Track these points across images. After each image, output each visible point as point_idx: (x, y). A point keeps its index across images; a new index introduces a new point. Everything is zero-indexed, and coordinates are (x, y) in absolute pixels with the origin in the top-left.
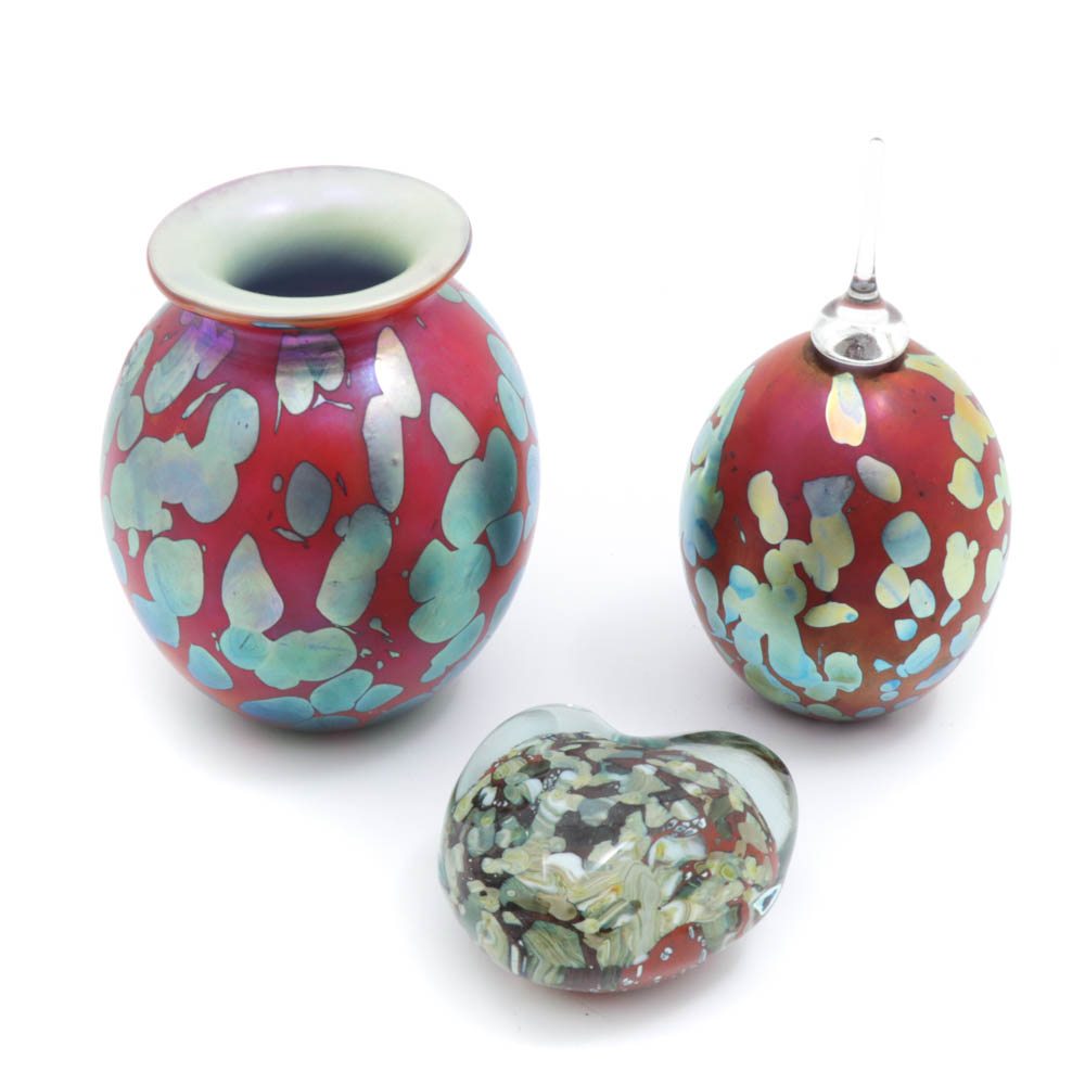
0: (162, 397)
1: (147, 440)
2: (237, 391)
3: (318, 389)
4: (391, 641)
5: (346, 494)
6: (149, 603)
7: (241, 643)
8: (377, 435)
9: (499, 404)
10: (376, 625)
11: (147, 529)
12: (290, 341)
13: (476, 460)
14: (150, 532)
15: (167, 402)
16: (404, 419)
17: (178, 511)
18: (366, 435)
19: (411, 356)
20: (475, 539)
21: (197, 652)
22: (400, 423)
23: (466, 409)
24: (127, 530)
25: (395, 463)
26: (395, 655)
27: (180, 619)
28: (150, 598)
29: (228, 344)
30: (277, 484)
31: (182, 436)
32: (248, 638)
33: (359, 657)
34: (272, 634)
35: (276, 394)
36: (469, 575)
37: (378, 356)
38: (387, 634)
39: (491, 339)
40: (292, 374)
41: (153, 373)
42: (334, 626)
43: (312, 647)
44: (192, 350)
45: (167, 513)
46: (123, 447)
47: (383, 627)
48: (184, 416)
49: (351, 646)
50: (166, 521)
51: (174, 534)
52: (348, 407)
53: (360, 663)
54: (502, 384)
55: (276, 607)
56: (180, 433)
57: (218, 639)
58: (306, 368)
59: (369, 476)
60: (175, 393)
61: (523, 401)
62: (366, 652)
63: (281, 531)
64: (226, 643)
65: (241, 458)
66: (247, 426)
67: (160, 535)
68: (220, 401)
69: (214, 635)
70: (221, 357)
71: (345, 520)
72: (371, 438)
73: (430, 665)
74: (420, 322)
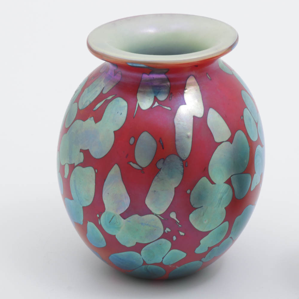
0: (86, 102)
1: (77, 121)
2: (120, 99)
3: (156, 99)
4: (180, 226)
5: (163, 149)
6: (71, 201)
7: (110, 219)
8: (181, 123)
9: (243, 120)
10: (173, 215)
11: (72, 163)
12: (145, 77)
13: (228, 143)
14: (74, 164)
15: (88, 104)
16: (195, 117)
17: (86, 153)
18: (176, 122)
19: (202, 91)
20: (225, 181)
21: (91, 225)
22: (192, 118)
23: (225, 118)
24: (64, 165)
25: (188, 137)
26: (182, 234)
27: (83, 207)
28: (71, 198)
29: (118, 78)
30: (132, 141)
31: (92, 118)
32: (113, 217)
33: (164, 232)
34: (124, 215)
35: (137, 100)
36: (221, 199)
37: (186, 88)
38: (179, 222)
39: (243, 92)
40: (144, 93)
41: (84, 92)
42: (153, 214)
43: (142, 224)
44: (102, 82)
45: (82, 154)
46: (67, 127)
47: (177, 218)
48: (94, 109)
49: (160, 225)
50: (80, 158)
51: (83, 165)
52: (169, 108)
53: (165, 236)
54: (246, 112)
55: (127, 202)
56: (92, 117)
57: (100, 218)
58: (151, 90)
59: (175, 142)
60: (92, 100)
61: (257, 124)
62: (168, 230)
63: (131, 163)
64: (103, 220)
65: (117, 128)
66: (121, 114)
67: (78, 165)
68: (111, 103)
69: (98, 216)
70: (114, 84)
71: (162, 161)
72: (178, 124)
73: (200, 244)
74: (208, 77)
